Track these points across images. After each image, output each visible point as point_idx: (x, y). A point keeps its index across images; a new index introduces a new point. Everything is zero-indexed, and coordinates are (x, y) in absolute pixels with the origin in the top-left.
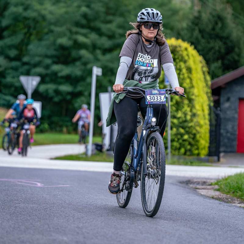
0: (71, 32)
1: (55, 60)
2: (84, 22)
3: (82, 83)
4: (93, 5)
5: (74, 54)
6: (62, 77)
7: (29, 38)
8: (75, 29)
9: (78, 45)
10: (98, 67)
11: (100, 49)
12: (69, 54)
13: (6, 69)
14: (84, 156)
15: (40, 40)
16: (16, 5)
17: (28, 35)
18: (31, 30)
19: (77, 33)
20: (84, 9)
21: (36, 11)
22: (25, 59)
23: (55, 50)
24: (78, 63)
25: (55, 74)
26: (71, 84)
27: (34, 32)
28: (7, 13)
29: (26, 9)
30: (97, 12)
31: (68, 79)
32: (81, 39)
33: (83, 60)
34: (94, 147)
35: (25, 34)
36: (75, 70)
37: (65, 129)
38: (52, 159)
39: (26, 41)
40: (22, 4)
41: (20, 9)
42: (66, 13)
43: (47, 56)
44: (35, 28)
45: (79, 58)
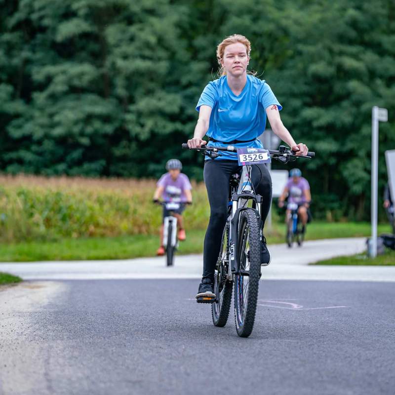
0: (331, 51)
1: (308, 100)
2: (353, 34)
3: (353, 136)
4: (366, 6)
5: (338, 88)
6: (320, 128)
7: (263, 66)
8: (337, 47)
9: (344, 74)
10: (380, 107)
11: (381, 77)
12: (331, 90)
14: (365, 257)
15: (281, 68)
16: (240, 14)
17: (261, 62)
18: (266, 54)
19: (341, 53)
20: (352, 12)
21: (273, 21)
23: (306, 84)
24: (345, 104)
25: (308, 123)
26: (336, 139)
27: (271, 57)
29: (255, 20)
30: (375, 17)
31: (330, 130)
32: (349, 63)
33: (354, 97)
34: (381, 241)
35: (256, 60)
36: (343, 115)
37: (329, 215)
38: (311, 264)
40: (249, 11)
41: (246, 20)
42: (322, 21)
43: (294, 95)
44: (271, 50)
45: (348, 95)
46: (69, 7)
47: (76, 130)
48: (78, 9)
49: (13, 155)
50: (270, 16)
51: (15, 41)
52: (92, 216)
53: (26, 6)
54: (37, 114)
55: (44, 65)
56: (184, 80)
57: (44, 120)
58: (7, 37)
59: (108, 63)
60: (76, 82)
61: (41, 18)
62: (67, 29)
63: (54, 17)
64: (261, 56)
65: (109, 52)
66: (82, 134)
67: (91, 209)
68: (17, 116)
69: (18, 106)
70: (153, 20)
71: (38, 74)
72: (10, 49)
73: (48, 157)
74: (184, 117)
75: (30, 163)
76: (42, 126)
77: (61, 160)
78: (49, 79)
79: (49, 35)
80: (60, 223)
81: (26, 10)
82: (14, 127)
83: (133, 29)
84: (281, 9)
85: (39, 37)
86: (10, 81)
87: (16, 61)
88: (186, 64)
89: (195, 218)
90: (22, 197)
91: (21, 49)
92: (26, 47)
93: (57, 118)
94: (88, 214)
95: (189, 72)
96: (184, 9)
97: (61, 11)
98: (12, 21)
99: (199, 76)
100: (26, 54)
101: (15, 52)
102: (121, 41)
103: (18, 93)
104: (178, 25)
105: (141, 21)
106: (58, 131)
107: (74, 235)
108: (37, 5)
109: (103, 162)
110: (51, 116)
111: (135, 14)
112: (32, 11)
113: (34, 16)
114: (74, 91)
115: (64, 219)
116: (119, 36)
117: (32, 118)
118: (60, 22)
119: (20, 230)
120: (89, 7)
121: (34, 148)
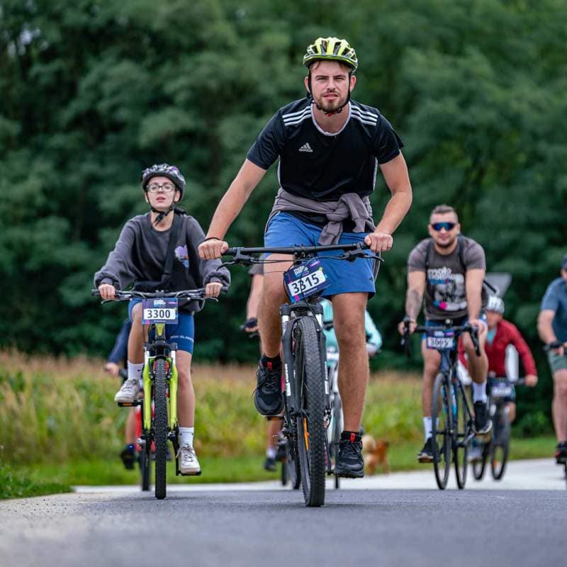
7: (477, 182)
15: (508, 183)
16: (439, 94)
17: (474, 175)
18: (483, 159)
21: (493, 105)
23: (553, 208)
27: (492, 166)
28: (414, 120)
29: (465, 104)
35: (467, 171)
39: (470, 189)
40: (454, 91)
41: (450, 105)
43: (532, 226)
44: (492, 155)
46: (158, 89)
48: (175, 93)
49: (71, 332)
50: (489, 99)
53: (89, 89)
55: (118, 184)
58: (58, 140)
61: (114, 108)
62: (157, 125)
63: (134, 105)
64: (476, 162)
68: (76, 268)
69: (77, 253)
71: (109, 200)
72: (63, 162)
79: (126, 136)
81: (91, 95)
82: (71, 287)
84: (506, 86)
85: (111, 138)
86: (63, 213)
87: (74, 179)
91: (83, 160)
92: (90, 155)
97: (147, 97)
98: (66, 115)
100: (89, 167)
101: (72, 165)
102: (244, 142)
103: (78, 232)
108: (107, 87)
109: (218, 343)
111: (266, 98)
112: (100, 97)
113: (103, 106)
116: (242, 135)
118: (145, 114)
119: (79, 443)
120: (192, 88)
121: (106, 321)
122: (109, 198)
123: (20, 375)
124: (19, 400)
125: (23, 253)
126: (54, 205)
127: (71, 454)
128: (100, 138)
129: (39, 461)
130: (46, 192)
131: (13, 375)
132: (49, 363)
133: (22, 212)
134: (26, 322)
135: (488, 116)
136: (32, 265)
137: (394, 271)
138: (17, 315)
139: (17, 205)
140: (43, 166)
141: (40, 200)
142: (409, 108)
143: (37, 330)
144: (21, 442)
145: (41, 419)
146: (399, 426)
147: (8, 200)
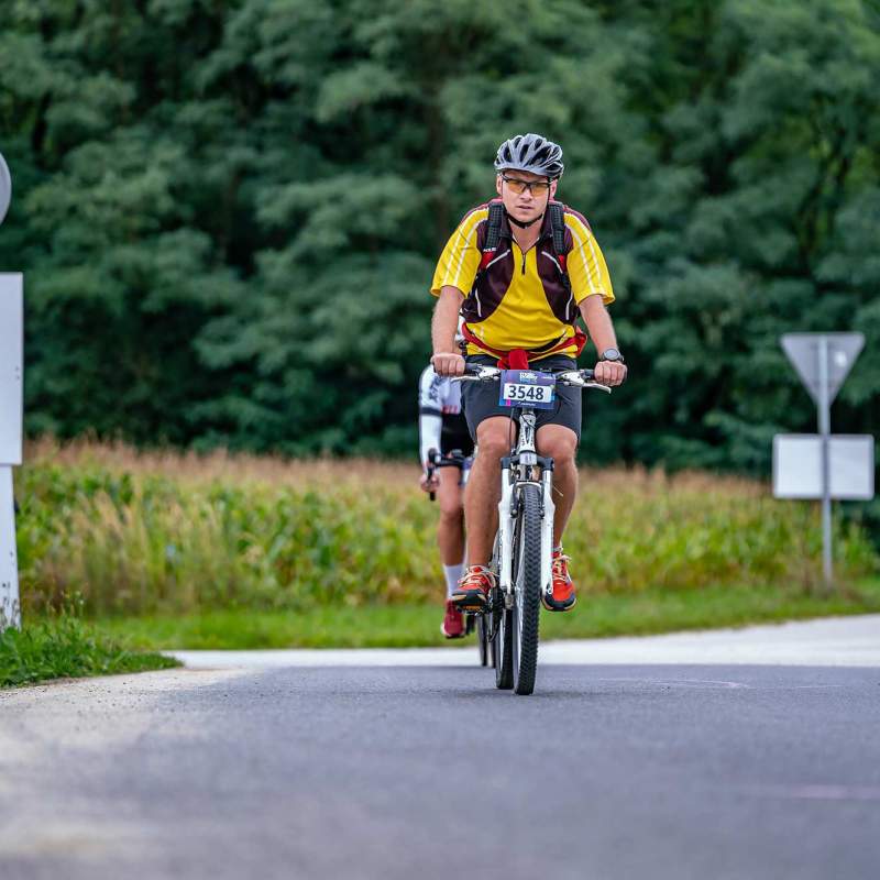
13: (747, 316)
16: (780, 46)
17: (835, 167)
18: (846, 150)
21: (865, 61)
22: (828, 269)
27: (861, 153)
28: (742, 83)
29: (819, 60)
35: (823, 165)
39: (828, 189)
40: (804, 40)
41: (797, 61)
46: (348, 33)
47: (368, 343)
48: (372, 41)
49: (210, 409)
50: (858, 51)
51: (212, 120)
52: (394, 555)
53: (240, 33)
54: (268, 303)
55: (285, 182)
56: (639, 216)
57: (288, 321)
58: (192, 112)
59: (447, 175)
60: (367, 224)
61: (280, 62)
62: (345, 90)
63: (310, 59)
64: (836, 150)
65: (452, 148)
66: (382, 355)
67: (392, 535)
68: (220, 310)
69: (221, 285)
70: (560, 63)
71: (272, 205)
72: (201, 142)
73: (298, 411)
74: (638, 309)
75: (251, 429)
76: (282, 336)
77: (330, 420)
78: (299, 217)
79: (299, 106)
80: (316, 571)
81: (244, 43)
82: (209, 339)
83: (511, 87)
85: (274, 108)
86: (201, 223)
87: (216, 173)
88: (646, 173)
89: (657, 562)
90: (222, 506)
91: (229, 143)
92: (242, 135)
93: (319, 316)
94: (384, 547)
95: (652, 194)
96: (638, 35)
97: (330, 45)
98: (205, 73)
99: (677, 205)
100: (240, 154)
101: (212, 151)
102: (480, 117)
103: (222, 254)
104: (622, 76)
105: (530, 69)
106: (322, 349)
107: (352, 600)
108: (267, 30)
110: (306, 309)
111: (514, 48)
112: (257, 47)
113: (263, 59)
114: (363, 244)
115: (324, 562)
116: (475, 106)
117: (256, 315)
118: (326, 73)
119: (211, 584)
120: (400, 33)
121: (261, 390)
122: (269, 202)
123: (126, 479)
124: (122, 518)
125: (139, 285)
126: (186, 212)
127: (200, 600)
128: (257, 110)
129: (153, 610)
130: (175, 191)
131: (116, 480)
132: (171, 461)
133: (137, 222)
134: (141, 391)
135: (858, 78)
136: (152, 303)
137: (706, 318)
138: (129, 381)
139: (129, 212)
140: (170, 151)
141: (165, 204)
142: (734, 65)
143: (158, 404)
144: (124, 582)
145: (155, 547)
146: (708, 557)
147: (115, 204)
